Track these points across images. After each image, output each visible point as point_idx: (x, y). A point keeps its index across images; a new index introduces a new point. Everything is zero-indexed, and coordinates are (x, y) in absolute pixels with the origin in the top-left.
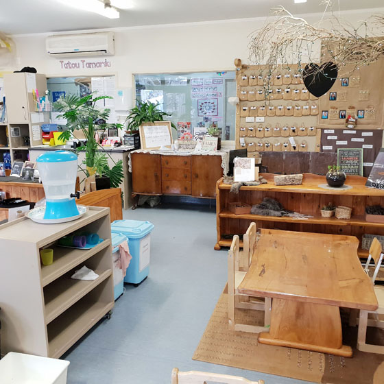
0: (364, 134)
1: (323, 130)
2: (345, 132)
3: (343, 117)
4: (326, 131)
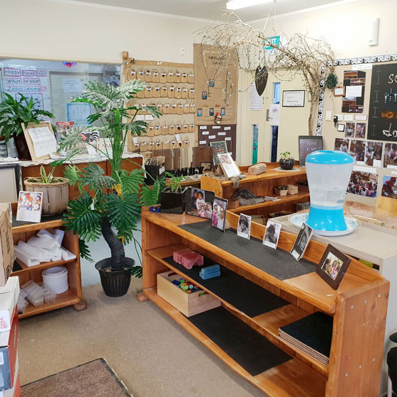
0: (226, 129)
1: (199, 126)
2: (214, 127)
3: (212, 114)
4: (201, 128)
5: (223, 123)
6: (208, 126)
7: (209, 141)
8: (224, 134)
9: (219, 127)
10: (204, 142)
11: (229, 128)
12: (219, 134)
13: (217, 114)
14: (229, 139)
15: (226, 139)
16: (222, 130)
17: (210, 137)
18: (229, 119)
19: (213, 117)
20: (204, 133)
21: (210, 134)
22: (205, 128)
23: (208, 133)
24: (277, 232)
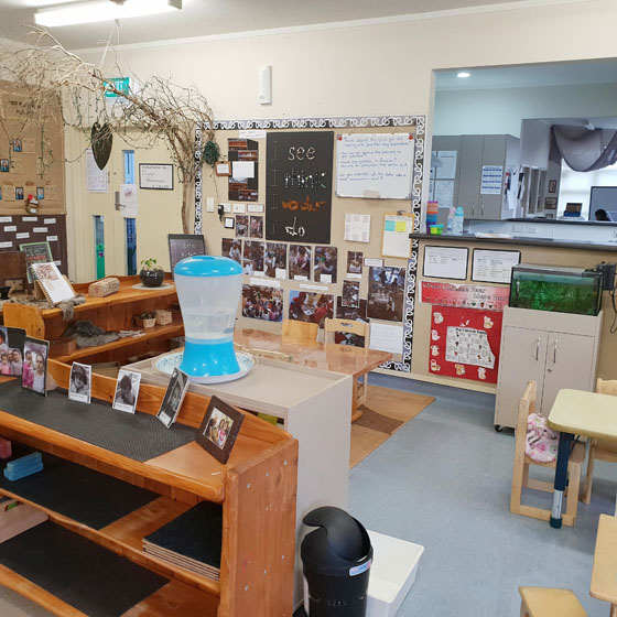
0: (47, 221)
2: (24, 219)
3: (20, 197)
4: (2, 220)
5: (42, 211)
6: (13, 217)
7: (17, 242)
8: (45, 230)
9: (35, 219)
10: (9, 244)
11: (53, 221)
12: (36, 230)
13: (30, 197)
14: (55, 238)
15: (49, 238)
16: (40, 224)
17: (20, 236)
18: (51, 207)
19: (22, 203)
20: (7, 229)
21: (19, 231)
22: (10, 219)
23: (14, 228)
24: (136, 386)
